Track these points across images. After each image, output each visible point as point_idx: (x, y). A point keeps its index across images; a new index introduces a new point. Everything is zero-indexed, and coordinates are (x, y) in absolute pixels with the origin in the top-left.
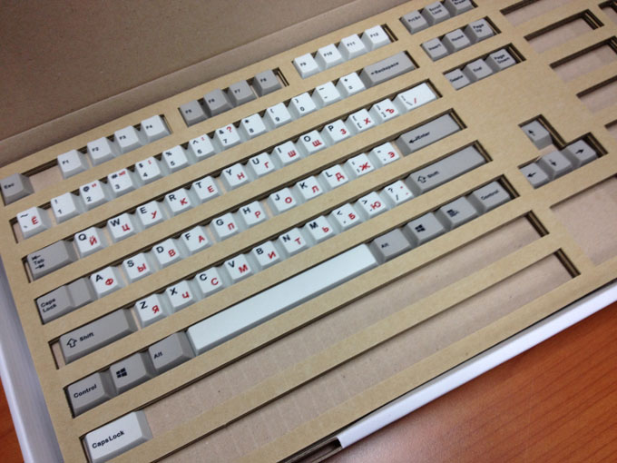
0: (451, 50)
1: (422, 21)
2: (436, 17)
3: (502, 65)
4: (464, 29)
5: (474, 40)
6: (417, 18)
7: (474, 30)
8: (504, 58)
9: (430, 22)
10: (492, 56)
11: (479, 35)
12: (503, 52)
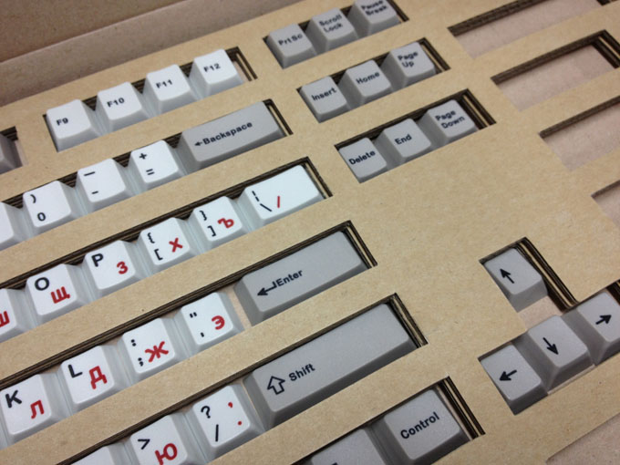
0: (355, 100)
1: (305, 44)
2: (331, 36)
3: (450, 132)
4: (381, 60)
5: (398, 82)
6: (294, 38)
7: (399, 63)
8: (454, 118)
9: (320, 46)
10: (432, 113)
11: (409, 72)
12: (453, 106)
